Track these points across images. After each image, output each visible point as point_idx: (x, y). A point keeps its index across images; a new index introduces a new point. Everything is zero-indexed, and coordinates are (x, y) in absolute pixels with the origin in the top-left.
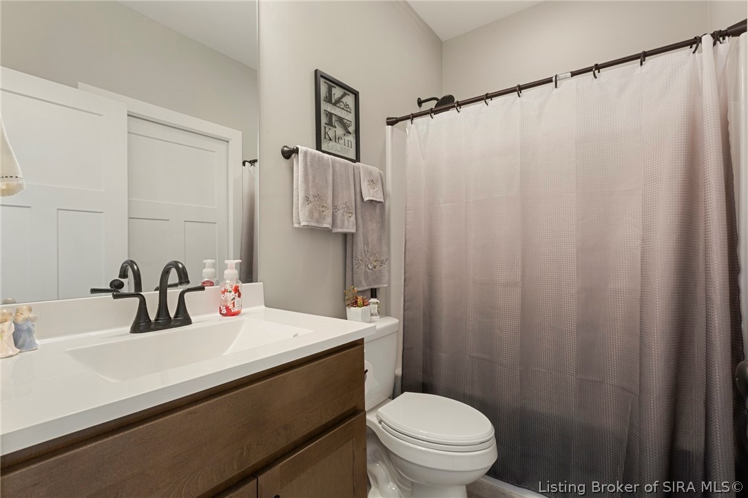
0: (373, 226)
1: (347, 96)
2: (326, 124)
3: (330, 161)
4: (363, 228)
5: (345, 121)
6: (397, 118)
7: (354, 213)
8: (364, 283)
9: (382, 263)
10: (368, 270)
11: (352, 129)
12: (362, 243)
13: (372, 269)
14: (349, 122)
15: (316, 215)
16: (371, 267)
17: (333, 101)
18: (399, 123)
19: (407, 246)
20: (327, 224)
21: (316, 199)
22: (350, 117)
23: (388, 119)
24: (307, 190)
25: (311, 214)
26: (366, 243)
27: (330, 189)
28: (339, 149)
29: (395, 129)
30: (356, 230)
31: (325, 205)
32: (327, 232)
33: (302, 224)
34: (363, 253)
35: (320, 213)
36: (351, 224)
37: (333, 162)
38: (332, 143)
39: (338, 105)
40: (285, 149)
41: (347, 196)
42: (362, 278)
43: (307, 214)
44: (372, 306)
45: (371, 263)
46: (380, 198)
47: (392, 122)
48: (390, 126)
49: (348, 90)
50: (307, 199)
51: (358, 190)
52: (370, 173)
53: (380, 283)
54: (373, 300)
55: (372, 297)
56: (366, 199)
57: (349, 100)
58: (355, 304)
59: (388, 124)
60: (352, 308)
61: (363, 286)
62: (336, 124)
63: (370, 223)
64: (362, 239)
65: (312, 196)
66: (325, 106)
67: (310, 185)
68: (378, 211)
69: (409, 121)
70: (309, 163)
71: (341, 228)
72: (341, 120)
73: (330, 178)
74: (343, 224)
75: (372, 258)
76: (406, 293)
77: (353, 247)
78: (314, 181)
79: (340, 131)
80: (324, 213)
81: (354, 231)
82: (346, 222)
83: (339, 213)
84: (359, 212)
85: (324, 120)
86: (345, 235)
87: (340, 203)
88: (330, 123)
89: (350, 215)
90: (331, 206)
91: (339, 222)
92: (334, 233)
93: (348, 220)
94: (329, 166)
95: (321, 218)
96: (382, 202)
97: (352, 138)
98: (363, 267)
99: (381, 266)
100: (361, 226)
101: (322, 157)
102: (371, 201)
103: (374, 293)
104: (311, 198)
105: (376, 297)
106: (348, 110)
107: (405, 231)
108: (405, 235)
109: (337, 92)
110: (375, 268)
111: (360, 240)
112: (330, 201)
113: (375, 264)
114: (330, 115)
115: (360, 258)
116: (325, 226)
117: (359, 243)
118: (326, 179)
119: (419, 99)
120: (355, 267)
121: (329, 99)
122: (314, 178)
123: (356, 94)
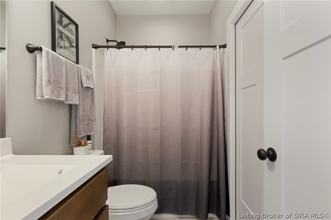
0: (88, 101)
1: (71, 25)
2: (58, 37)
3: (64, 60)
4: (83, 102)
5: (71, 39)
6: (98, 46)
7: (78, 93)
8: (83, 133)
9: (92, 121)
10: (85, 125)
11: (74, 44)
12: (82, 110)
13: (87, 125)
14: (73, 41)
15: (56, 92)
16: (86, 124)
17: (63, 25)
18: (100, 48)
19: (105, 112)
20: (62, 98)
21: (55, 82)
22: (73, 38)
23: (93, 45)
24: (49, 76)
25: (52, 92)
26: (84, 111)
27: (64, 77)
28: (66, 54)
29: (97, 51)
30: (79, 103)
31: (60, 87)
32: (62, 103)
33: (45, 97)
34: (82, 116)
35: (58, 91)
36: (76, 99)
37: (66, 62)
38: (62, 50)
39: (66, 28)
40: (30, 46)
41: (74, 84)
42: (82, 130)
43: (49, 91)
44: (89, 145)
45: (87, 122)
46: (92, 86)
47: (96, 47)
48: (94, 49)
49: (72, 21)
50: (49, 82)
51: (80, 80)
52: (87, 72)
53: (92, 132)
54: (89, 142)
55: (88, 140)
56: (85, 86)
57: (73, 27)
58: (80, 145)
59: (93, 47)
60: (78, 148)
61: (82, 134)
62: (65, 39)
63: (86, 99)
64: (82, 108)
65: (52, 80)
66: (58, 26)
67: (52, 73)
68: (90, 93)
69: (106, 49)
70: (50, 59)
71: (71, 101)
72: (68, 38)
73: (64, 71)
74: (72, 99)
75: (87, 119)
76: (105, 136)
77: (76, 112)
78: (53, 71)
79: (67, 44)
80: (60, 92)
81: (78, 103)
82: (74, 98)
83: (70, 93)
84: (80, 93)
85: (57, 35)
86: (71, 106)
87: (70, 86)
88: (61, 37)
89: (75, 94)
90: (65, 88)
91: (70, 98)
92: (65, 104)
93: (75, 97)
94: (63, 63)
95: (58, 95)
96: (93, 89)
97: (74, 50)
98: (82, 124)
99: (92, 123)
100: (81, 101)
101: (59, 57)
102: (87, 87)
103: (89, 138)
104: (52, 82)
105: (90, 140)
106: (72, 33)
107: (104, 105)
108: (104, 106)
109: (65, 21)
110: (88, 124)
111: (81, 109)
112: (64, 85)
113: (89, 122)
114: (61, 33)
115: (81, 119)
116: (61, 99)
117: (80, 110)
118: (61, 71)
119: (107, 39)
120: (78, 124)
121: (61, 23)
122: (54, 69)
123: (77, 26)
